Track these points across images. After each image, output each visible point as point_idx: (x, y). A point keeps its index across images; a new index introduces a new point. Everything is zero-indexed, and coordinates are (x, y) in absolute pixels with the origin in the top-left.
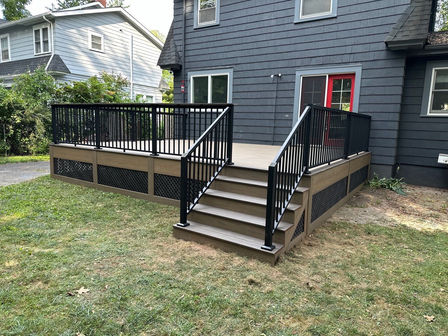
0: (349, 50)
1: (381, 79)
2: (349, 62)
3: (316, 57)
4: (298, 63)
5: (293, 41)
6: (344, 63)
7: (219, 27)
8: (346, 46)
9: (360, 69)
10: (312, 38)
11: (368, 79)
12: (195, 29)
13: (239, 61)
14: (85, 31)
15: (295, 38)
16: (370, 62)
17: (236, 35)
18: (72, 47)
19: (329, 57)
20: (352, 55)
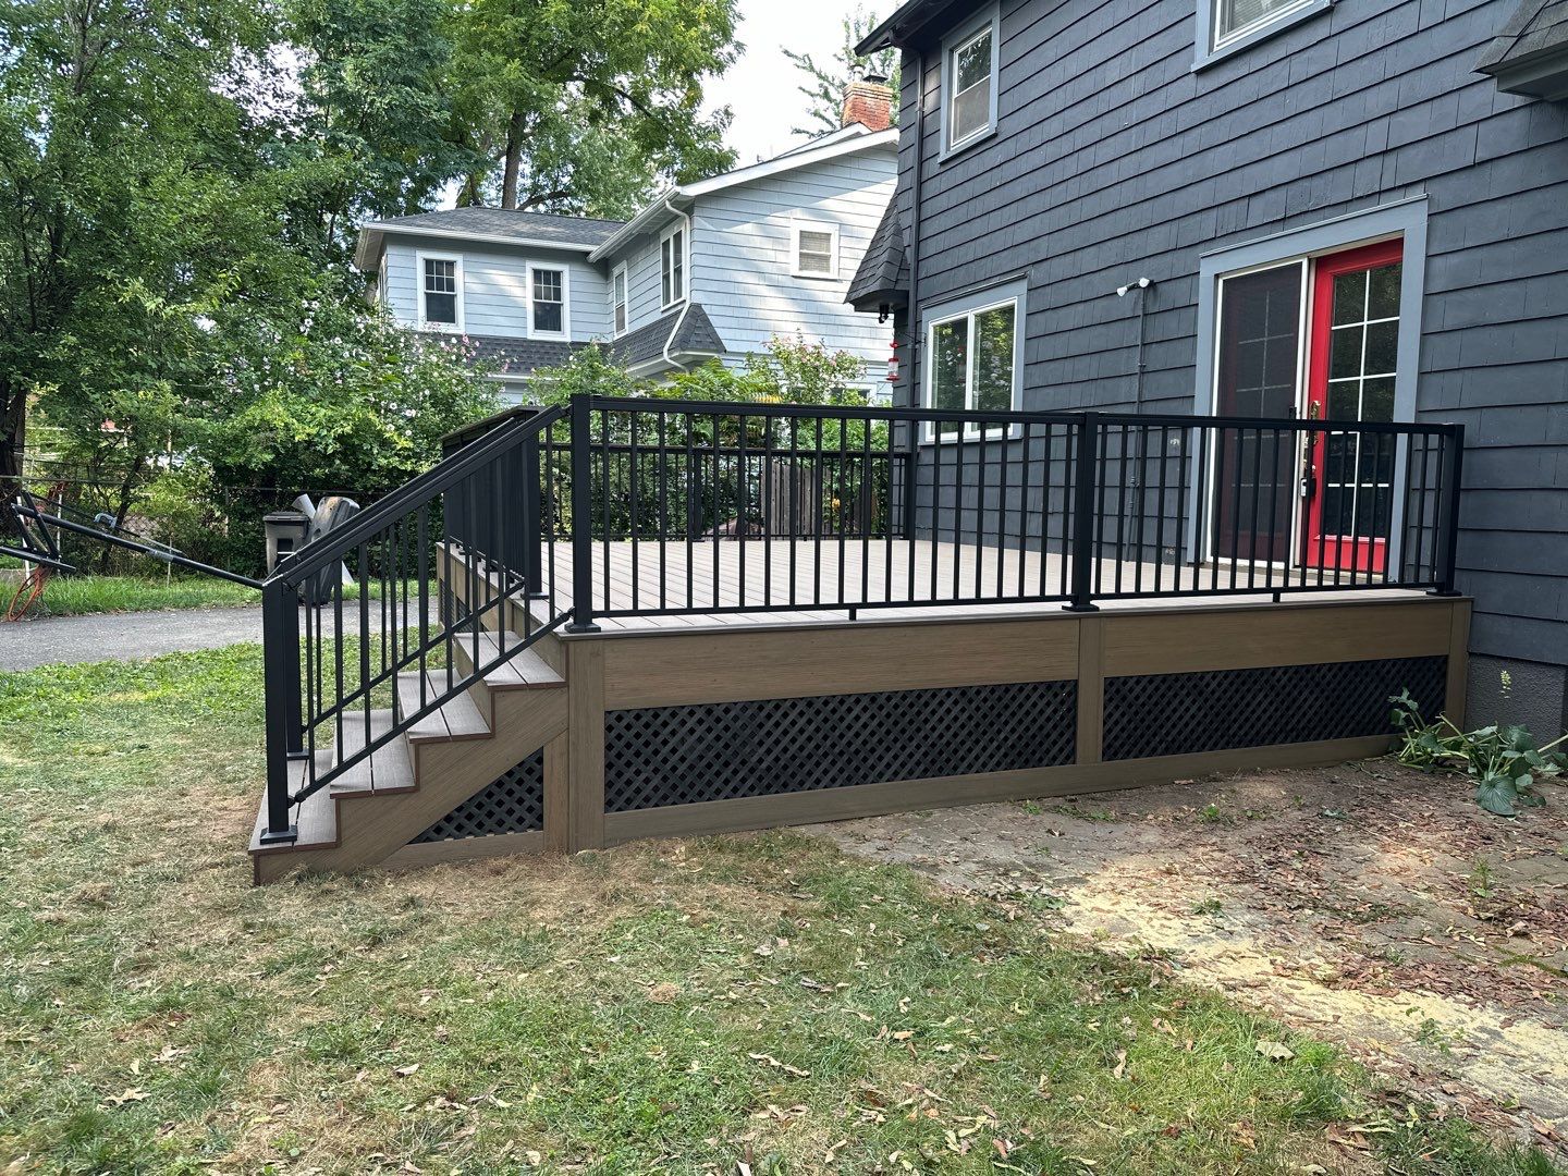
0: (1375, 138)
1: (1511, 247)
2: (1380, 193)
3: (1264, 191)
4: (1207, 225)
5: (1191, 142)
6: (1361, 198)
7: (998, 140)
8: (1367, 122)
9: (1422, 212)
10: (1251, 119)
11: (1455, 255)
12: (942, 164)
13: (1043, 248)
14: (782, 222)
15: (1198, 130)
16: (1463, 175)
17: (1037, 159)
18: (740, 277)
19: (1306, 183)
20: (1390, 160)
